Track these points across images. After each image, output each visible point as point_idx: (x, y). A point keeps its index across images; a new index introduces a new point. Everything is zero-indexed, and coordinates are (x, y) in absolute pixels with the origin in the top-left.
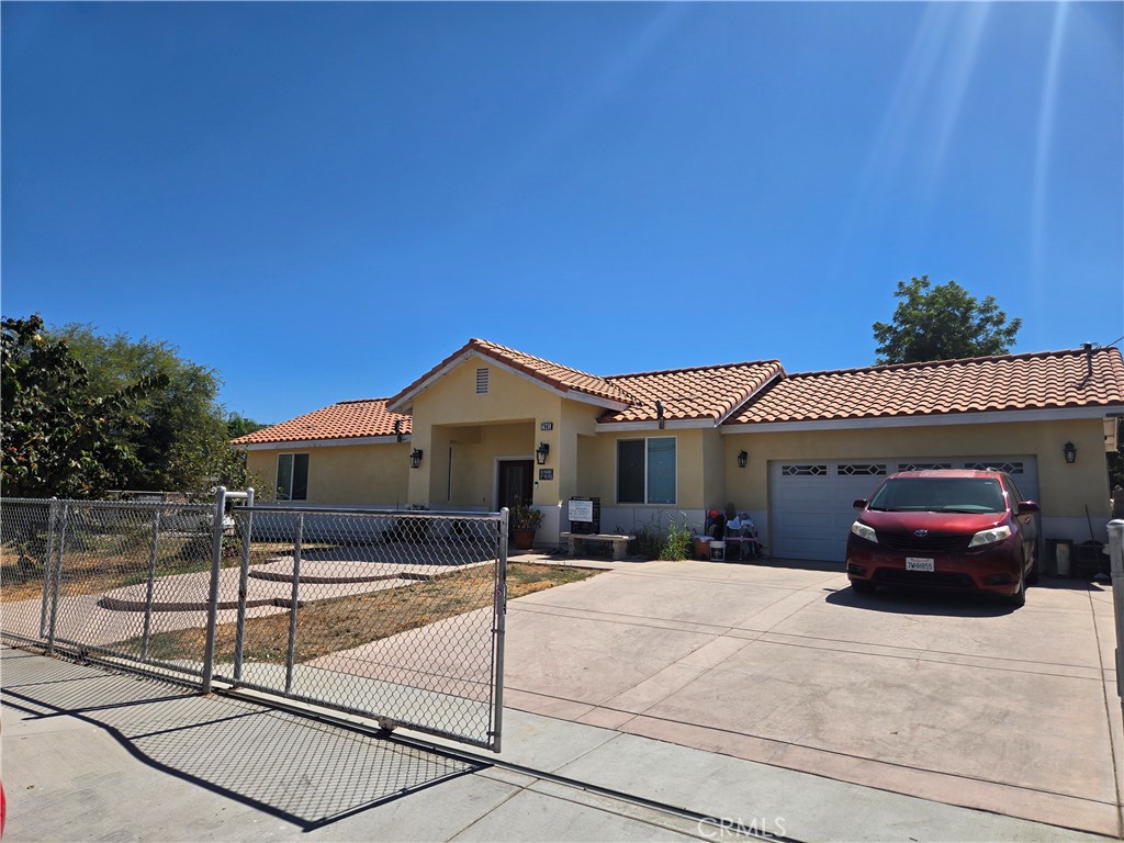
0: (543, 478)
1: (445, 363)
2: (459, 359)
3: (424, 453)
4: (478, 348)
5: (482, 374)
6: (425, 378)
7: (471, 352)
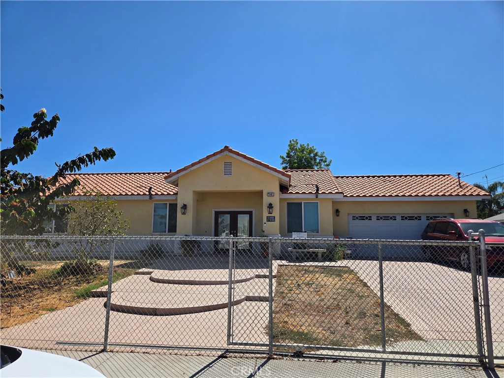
0: (269, 221)
1: (208, 157)
2: (218, 156)
3: (188, 206)
4: (231, 151)
5: (228, 166)
6: (193, 165)
7: (226, 153)
